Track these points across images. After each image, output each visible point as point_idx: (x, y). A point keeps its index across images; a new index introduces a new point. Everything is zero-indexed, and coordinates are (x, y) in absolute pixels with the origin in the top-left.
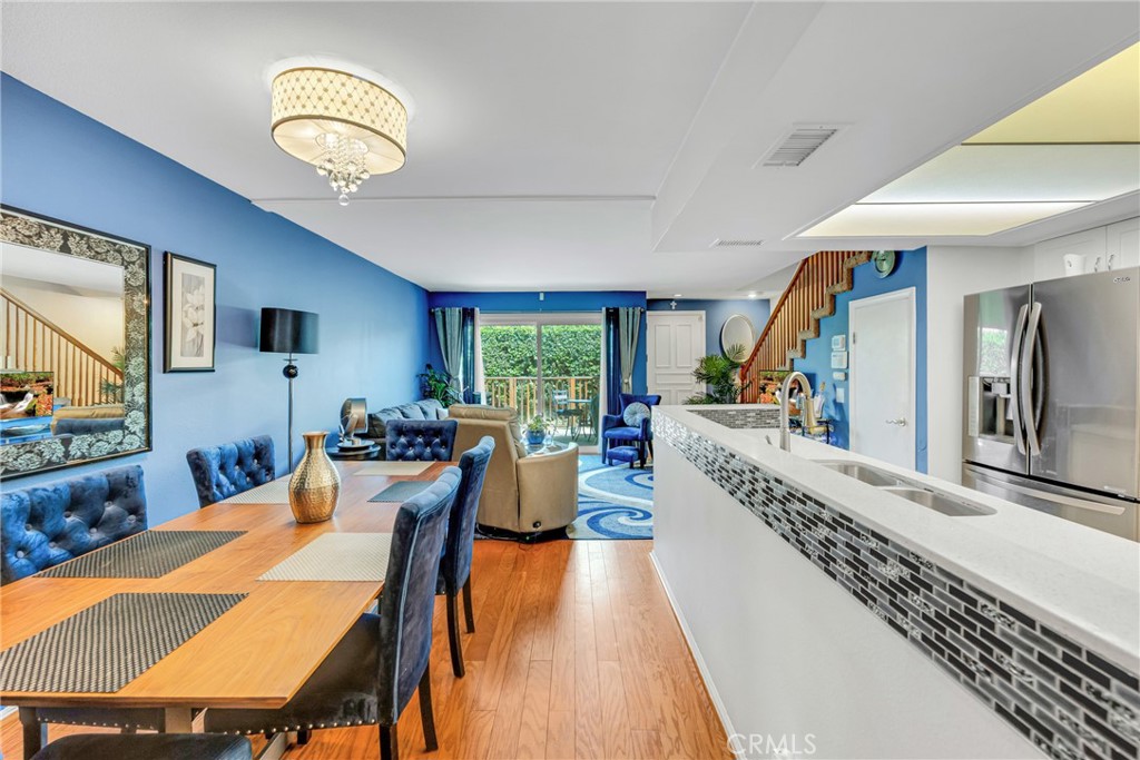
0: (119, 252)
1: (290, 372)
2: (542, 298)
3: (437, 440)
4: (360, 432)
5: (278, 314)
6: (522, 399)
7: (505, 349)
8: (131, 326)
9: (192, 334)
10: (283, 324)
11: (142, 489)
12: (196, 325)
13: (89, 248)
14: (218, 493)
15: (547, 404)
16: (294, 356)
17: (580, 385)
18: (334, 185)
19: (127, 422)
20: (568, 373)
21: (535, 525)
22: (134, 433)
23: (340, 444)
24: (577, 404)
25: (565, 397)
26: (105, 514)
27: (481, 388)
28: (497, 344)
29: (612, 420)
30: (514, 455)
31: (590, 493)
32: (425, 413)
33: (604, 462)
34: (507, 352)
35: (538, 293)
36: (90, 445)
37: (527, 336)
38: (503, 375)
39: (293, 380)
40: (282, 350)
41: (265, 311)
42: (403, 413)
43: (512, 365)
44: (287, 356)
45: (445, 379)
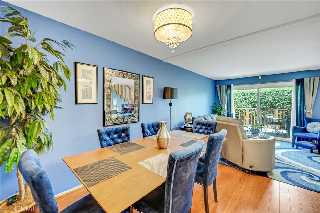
0: (134, 76)
1: (170, 104)
2: (260, 78)
3: (210, 128)
4: (190, 122)
5: (167, 88)
6: (251, 116)
7: (245, 98)
8: (135, 93)
9: (148, 95)
10: (168, 92)
11: (129, 131)
12: (149, 92)
13: (128, 76)
14: (147, 134)
15: (263, 119)
16: (171, 100)
17: (281, 113)
18: (170, 46)
19: (135, 115)
20: (274, 107)
21: (251, 167)
22: (136, 118)
23: (184, 125)
24: (279, 120)
25: (273, 117)
26: (122, 136)
27: (233, 112)
28: (242, 97)
29: (299, 129)
30: (241, 138)
31: (283, 159)
32: (212, 118)
33: (293, 146)
34: (246, 99)
35: (258, 77)
36: (128, 119)
37: (255, 94)
38: (244, 108)
39: (171, 106)
40: (168, 98)
41: (164, 88)
42: (204, 118)
43: (248, 104)
44: (170, 100)
45: (220, 108)
